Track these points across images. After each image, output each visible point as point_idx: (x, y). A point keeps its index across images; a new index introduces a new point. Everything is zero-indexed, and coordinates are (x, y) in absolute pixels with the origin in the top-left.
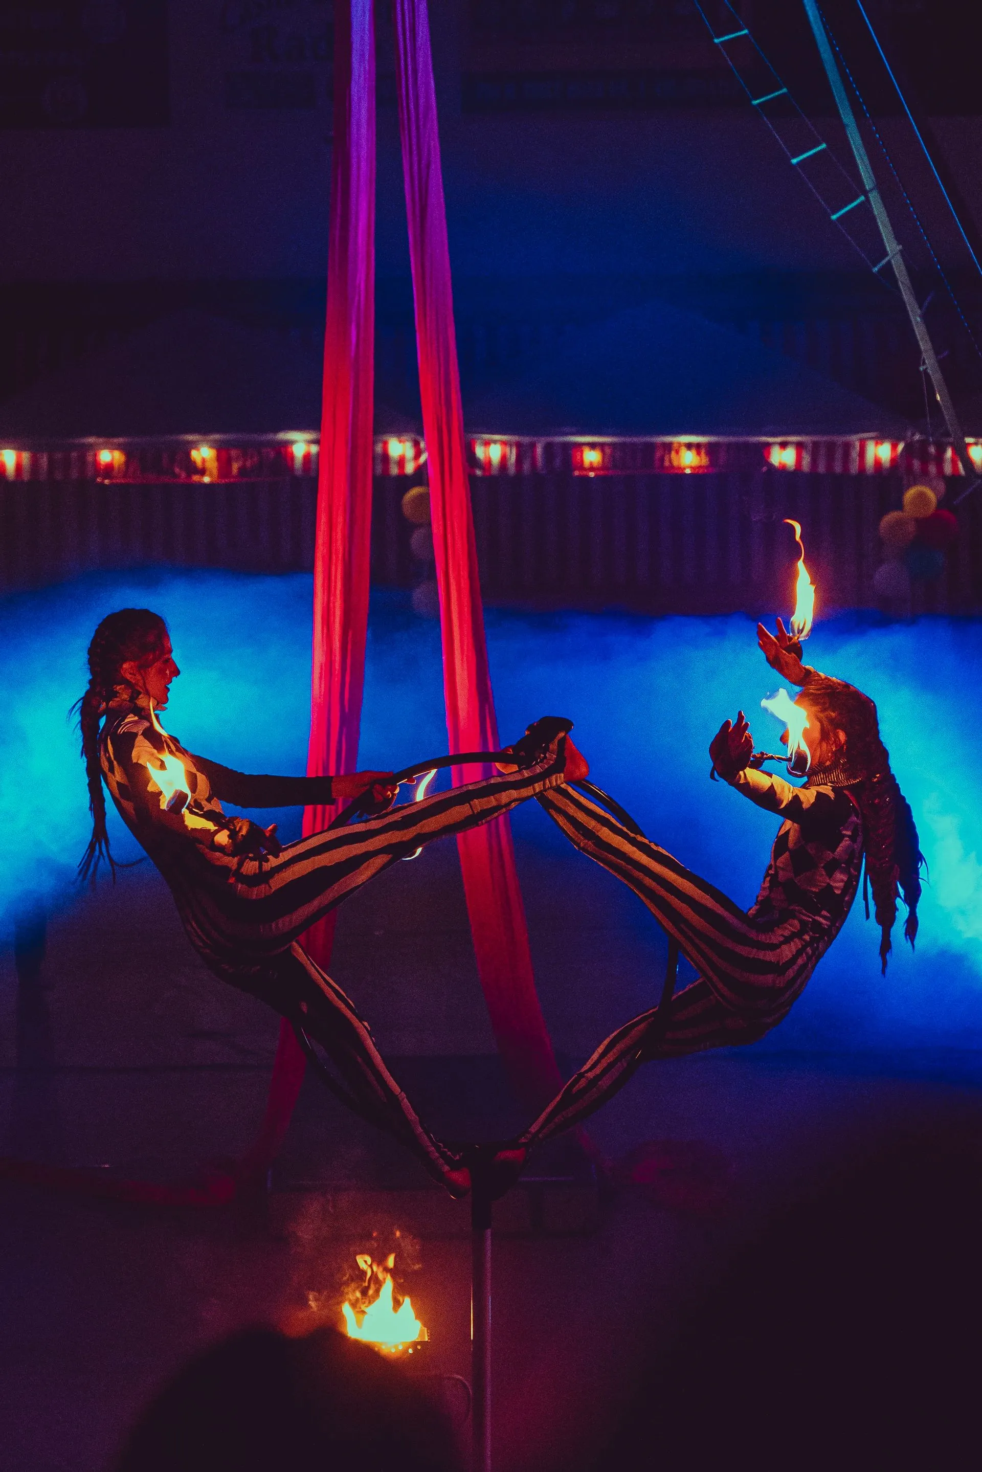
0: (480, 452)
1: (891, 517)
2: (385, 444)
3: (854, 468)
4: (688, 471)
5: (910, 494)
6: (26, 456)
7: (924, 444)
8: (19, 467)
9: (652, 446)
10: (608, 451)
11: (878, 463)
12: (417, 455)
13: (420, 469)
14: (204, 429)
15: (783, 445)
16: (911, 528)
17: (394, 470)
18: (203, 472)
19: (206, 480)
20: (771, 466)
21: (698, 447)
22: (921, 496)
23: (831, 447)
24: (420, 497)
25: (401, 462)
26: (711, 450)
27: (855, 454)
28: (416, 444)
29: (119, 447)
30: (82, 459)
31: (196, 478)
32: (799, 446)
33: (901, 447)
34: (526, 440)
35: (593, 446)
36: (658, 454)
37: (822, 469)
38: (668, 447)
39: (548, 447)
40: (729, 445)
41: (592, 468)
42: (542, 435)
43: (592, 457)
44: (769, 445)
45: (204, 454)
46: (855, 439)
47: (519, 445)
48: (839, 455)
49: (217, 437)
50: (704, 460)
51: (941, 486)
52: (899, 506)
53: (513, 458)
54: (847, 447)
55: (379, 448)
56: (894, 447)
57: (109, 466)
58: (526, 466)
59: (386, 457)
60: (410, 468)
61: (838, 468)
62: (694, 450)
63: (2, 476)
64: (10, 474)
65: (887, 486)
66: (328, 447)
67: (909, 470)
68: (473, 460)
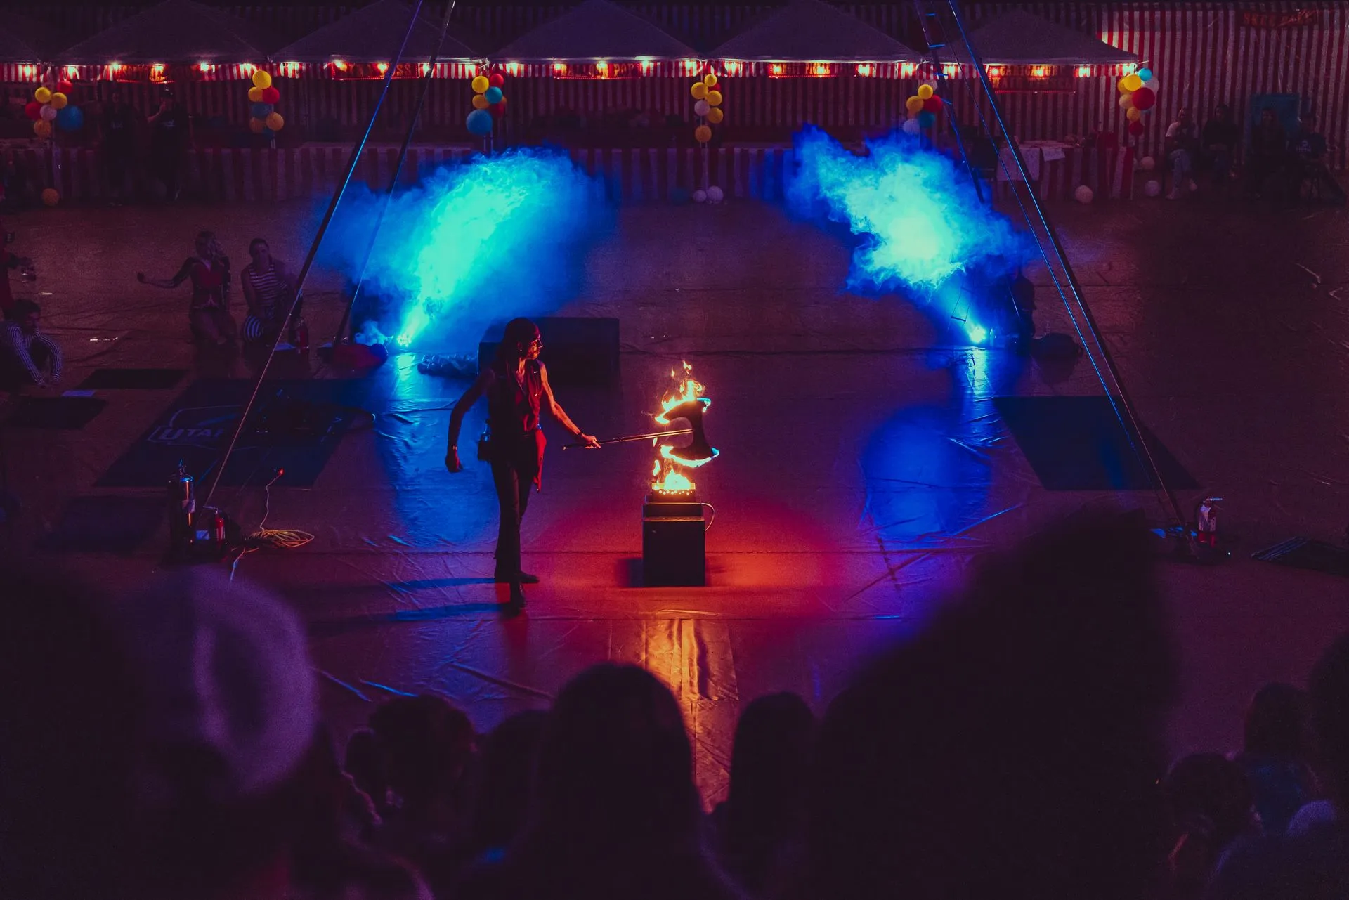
0: (727, 66)
1: (912, 98)
2: (684, 62)
3: (896, 76)
4: (821, 76)
5: (921, 88)
6: (522, 67)
7: (928, 65)
8: (519, 72)
9: (804, 65)
10: (784, 67)
11: (907, 75)
12: (698, 68)
13: (699, 75)
14: (602, 54)
15: (864, 65)
16: (922, 103)
17: (688, 75)
18: (601, 74)
19: (603, 78)
20: (858, 73)
21: (825, 65)
22: (926, 89)
23: (886, 66)
24: (699, 87)
25: (691, 71)
26: (832, 66)
27: (896, 69)
28: (698, 62)
29: (564, 62)
30: (547, 68)
31: (598, 77)
32: (871, 65)
33: (918, 66)
34: (747, 61)
35: (778, 64)
36: (807, 69)
37: (881, 76)
38: (812, 65)
39: (758, 65)
40: (839, 64)
41: (777, 75)
42: (756, 59)
43: (777, 70)
44: (858, 64)
45: (602, 65)
46: (896, 62)
47: (744, 63)
48: (889, 69)
49: (608, 58)
50: (828, 72)
51: (936, 84)
52: (916, 94)
53: (741, 71)
54: (893, 66)
55: (681, 65)
56: (915, 66)
57: (559, 72)
58: (747, 74)
59: (684, 68)
60: (695, 74)
61: (889, 76)
62: (823, 67)
63: (511, 74)
64: (515, 73)
65: (911, 84)
66: (659, 64)
67: (921, 77)
68: (723, 70)
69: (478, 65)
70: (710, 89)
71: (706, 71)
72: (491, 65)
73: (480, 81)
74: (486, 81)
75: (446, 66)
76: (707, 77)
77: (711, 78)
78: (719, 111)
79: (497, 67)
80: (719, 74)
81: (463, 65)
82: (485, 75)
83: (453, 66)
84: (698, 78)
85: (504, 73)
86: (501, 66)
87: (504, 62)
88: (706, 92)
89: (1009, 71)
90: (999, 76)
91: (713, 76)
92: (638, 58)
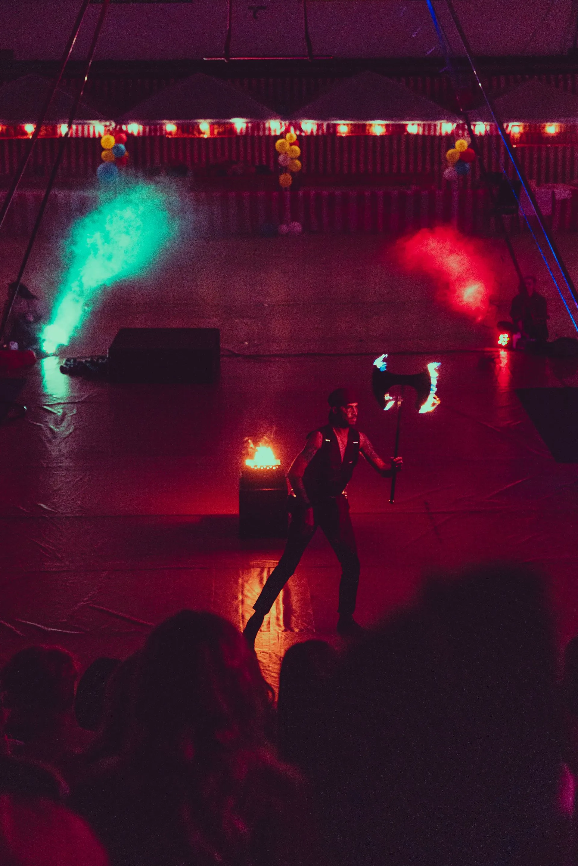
0: (304, 127)
1: (451, 151)
2: (270, 123)
3: (438, 133)
4: (378, 134)
5: (458, 143)
6: (141, 128)
7: (463, 125)
8: (138, 132)
9: (365, 125)
10: (350, 126)
11: (447, 133)
12: (281, 127)
13: (282, 134)
14: (205, 117)
15: (413, 125)
16: (459, 155)
17: (273, 133)
18: (204, 133)
19: (206, 136)
20: (407, 131)
21: (382, 125)
22: (462, 144)
23: (430, 126)
24: (282, 143)
25: (275, 131)
26: (387, 126)
27: (438, 128)
28: (281, 123)
29: (174, 124)
30: (161, 129)
31: (202, 136)
32: (419, 125)
33: (455, 125)
34: (320, 122)
35: (344, 125)
36: (367, 128)
37: (426, 133)
38: (371, 125)
39: (328, 125)
40: (393, 124)
41: (344, 133)
42: (326, 120)
43: (344, 129)
44: (407, 125)
45: (205, 126)
46: (438, 123)
47: (318, 124)
48: (432, 128)
49: (209, 121)
50: (384, 130)
51: (469, 140)
52: (454, 147)
53: (315, 130)
54: (435, 125)
55: (267, 125)
56: (453, 125)
57: (171, 132)
58: (320, 132)
59: (270, 129)
60: (278, 133)
61: (432, 133)
62: (380, 127)
63: (132, 135)
64: (135, 133)
65: (450, 139)
66: (250, 125)
67: (458, 134)
68: (301, 130)
69: (106, 126)
70: (291, 144)
71: (287, 130)
72: (116, 126)
73: (108, 140)
74: (112, 140)
75: (80, 128)
76: (288, 135)
77: (291, 137)
78: (298, 162)
79: (121, 128)
80: (298, 133)
81: (94, 127)
82: (111, 134)
83: (86, 127)
84: (282, 136)
85: (126, 133)
86: (124, 127)
87: (126, 124)
88: (288, 147)
89: (527, 129)
90: (520, 133)
91: (293, 134)
92: (233, 120)
